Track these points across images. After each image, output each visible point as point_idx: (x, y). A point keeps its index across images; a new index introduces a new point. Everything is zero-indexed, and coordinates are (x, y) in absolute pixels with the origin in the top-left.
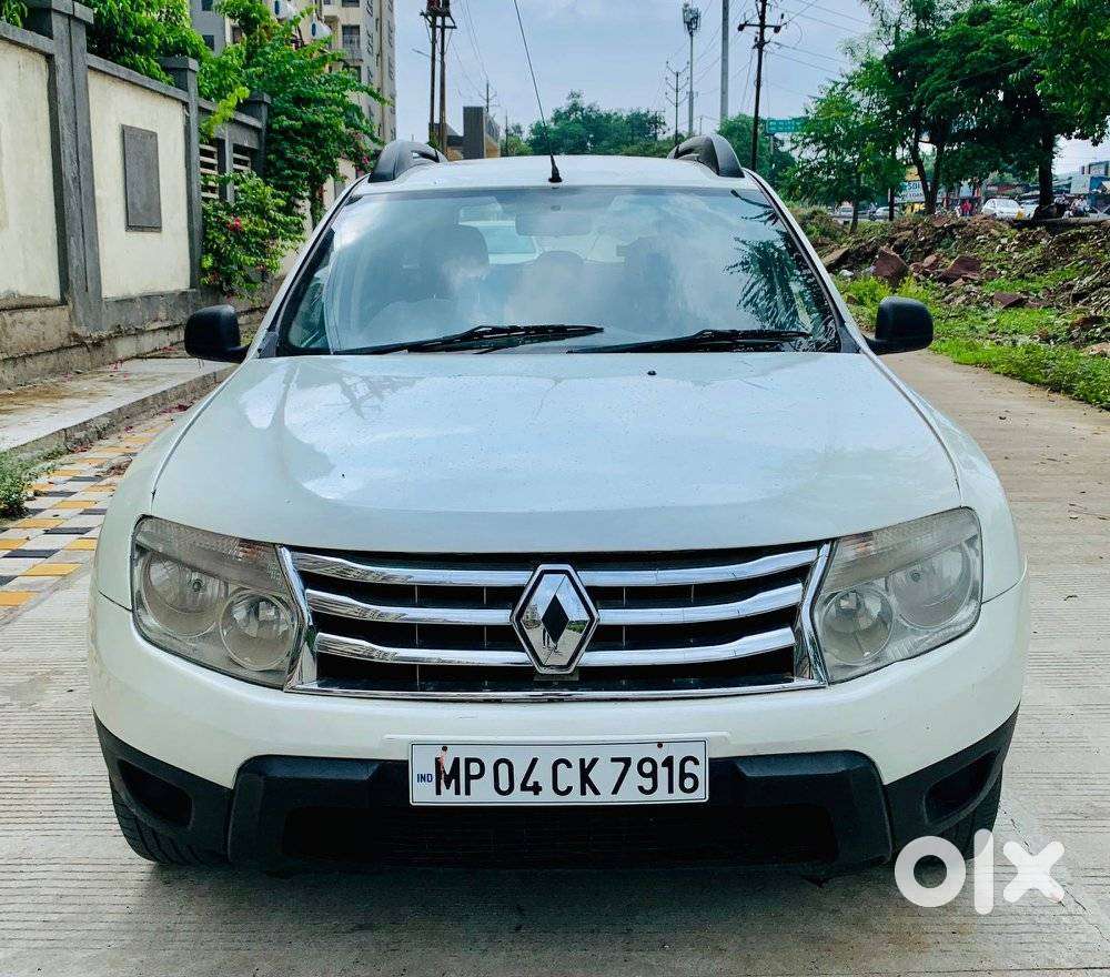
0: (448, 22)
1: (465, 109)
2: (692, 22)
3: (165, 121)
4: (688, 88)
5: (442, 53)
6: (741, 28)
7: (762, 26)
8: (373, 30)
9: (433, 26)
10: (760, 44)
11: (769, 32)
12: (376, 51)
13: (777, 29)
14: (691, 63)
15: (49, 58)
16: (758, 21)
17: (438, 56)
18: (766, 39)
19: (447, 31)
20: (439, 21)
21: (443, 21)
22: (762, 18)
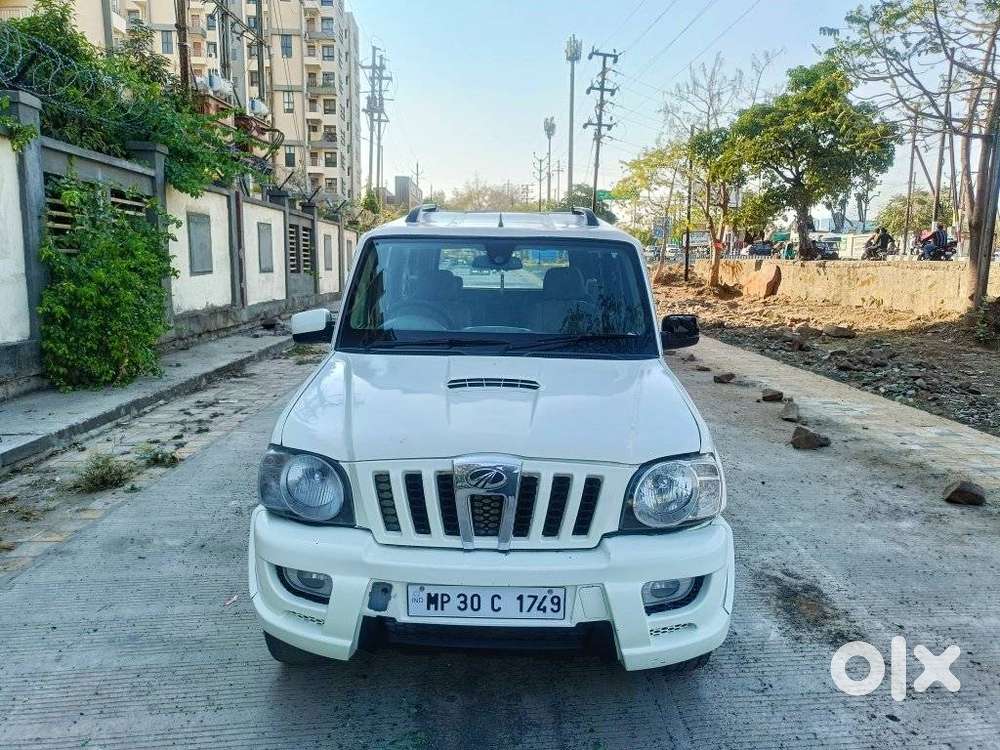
0: (383, 117)
1: (396, 177)
2: (550, 129)
3: (276, 218)
4: (547, 170)
5: (379, 139)
6: (585, 126)
7: (600, 124)
8: (345, 129)
9: (372, 120)
10: (598, 137)
11: (604, 130)
12: (347, 143)
13: (610, 127)
14: (549, 154)
15: (228, 196)
16: (595, 121)
17: (375, 141)
18: (603, 133)
19: (383, 124)
20: (376, 116)
21: (380, 117)
22: (600, 118)
